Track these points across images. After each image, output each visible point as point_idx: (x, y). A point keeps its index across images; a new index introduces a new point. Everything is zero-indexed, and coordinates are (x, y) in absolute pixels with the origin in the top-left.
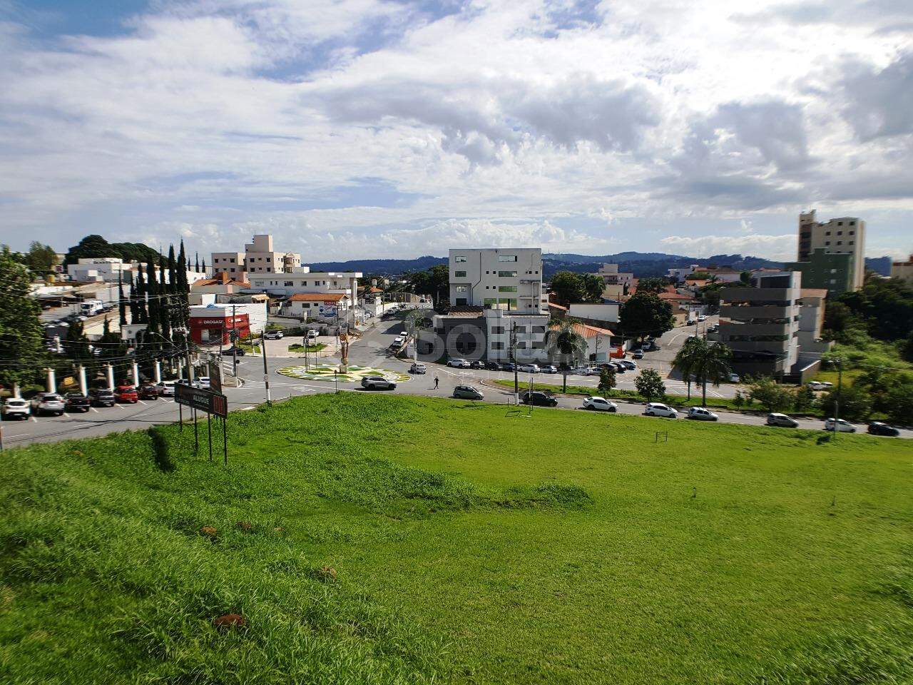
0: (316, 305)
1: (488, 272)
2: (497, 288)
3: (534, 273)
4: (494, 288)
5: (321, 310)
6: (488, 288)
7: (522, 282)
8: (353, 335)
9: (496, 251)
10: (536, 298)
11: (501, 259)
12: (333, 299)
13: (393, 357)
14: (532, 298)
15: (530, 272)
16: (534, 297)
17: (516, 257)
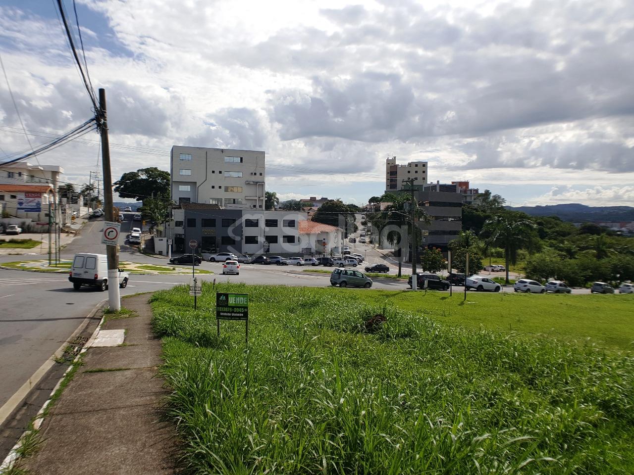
0: (13, 197)
1: (213, 172)
2: (223, 188)
3: (258, 174)
4: (220, 187)
5: (21, 204)
6: (213, 187)
7: (248, 183)
8: (67, 232)
9: (222, 151)
10: (261, 199)
11: (227, 159)
12: (37, 190)
13: (138, 254)
14: (257, 198)
15: (255, 174)
16: (259, 197)
17: (241, 159)
